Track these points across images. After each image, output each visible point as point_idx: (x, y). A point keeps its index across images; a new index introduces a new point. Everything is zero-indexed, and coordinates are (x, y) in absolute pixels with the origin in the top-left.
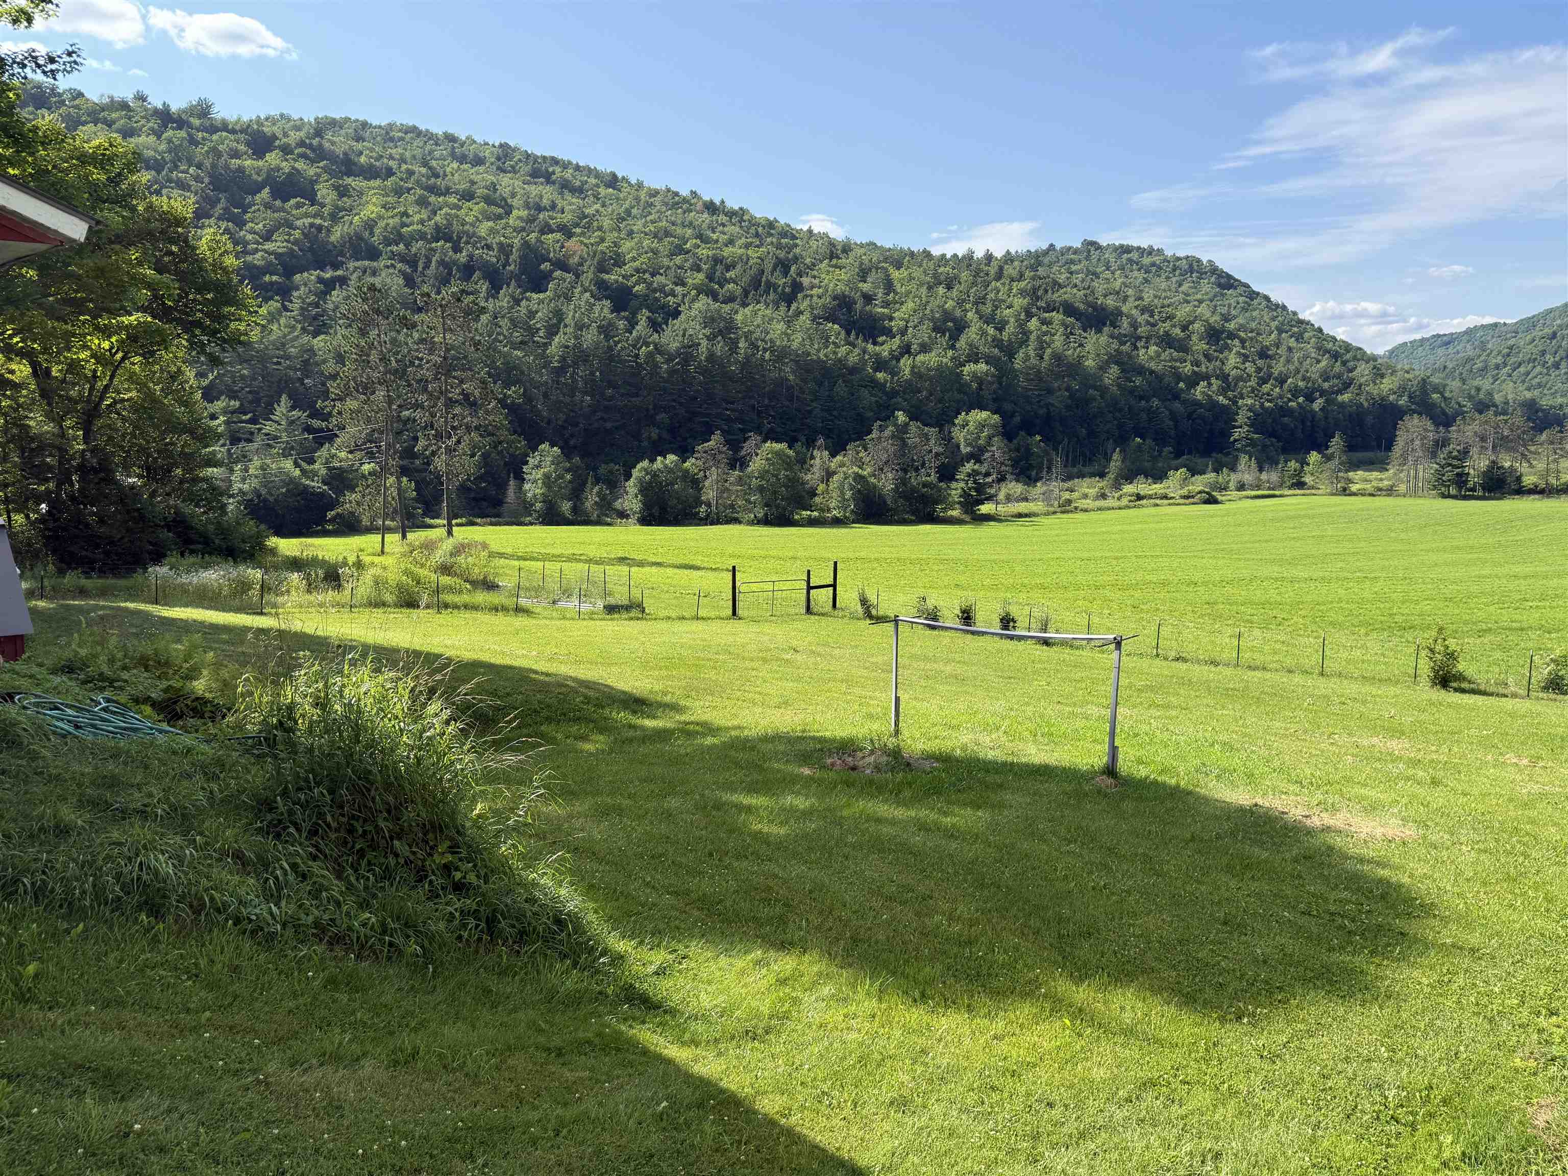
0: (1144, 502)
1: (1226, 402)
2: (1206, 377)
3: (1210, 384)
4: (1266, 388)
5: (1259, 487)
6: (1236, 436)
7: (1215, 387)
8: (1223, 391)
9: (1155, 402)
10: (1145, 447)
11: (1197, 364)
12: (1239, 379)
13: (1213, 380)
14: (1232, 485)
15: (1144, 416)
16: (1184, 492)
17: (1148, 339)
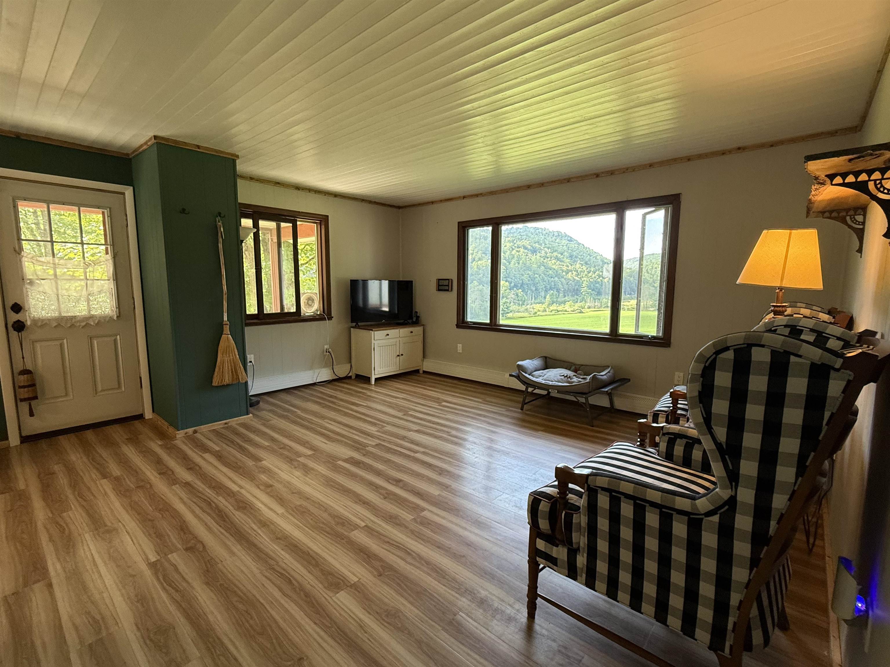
0: (560, 313)
1: (578, 279)
2: (571, 271)
3: (572, 274)
4: (590, 275)
5: (594, 308)
6: (582, 291)
7: (574, 274)
8: (577, 275)
9: (556, 279)
10: (554, 294)
11: (568, 266)
12: (581, 272)
13: (573, 272)
14: (586, 307)
15: (553, 284)
16: (572, 309)
17: (551, 258)
